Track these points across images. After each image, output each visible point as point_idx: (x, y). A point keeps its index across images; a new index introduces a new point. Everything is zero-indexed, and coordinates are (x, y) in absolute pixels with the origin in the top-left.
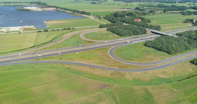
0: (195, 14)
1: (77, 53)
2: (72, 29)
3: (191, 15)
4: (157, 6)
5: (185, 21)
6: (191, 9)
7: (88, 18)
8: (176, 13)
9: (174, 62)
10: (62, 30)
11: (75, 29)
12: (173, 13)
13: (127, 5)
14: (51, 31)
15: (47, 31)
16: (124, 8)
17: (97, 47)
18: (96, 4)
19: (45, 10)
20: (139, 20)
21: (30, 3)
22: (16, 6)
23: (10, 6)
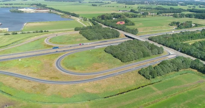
0: (187, 17)
1: (20, 60)
2: (45, 31)
3: (184, 17)
4: (155, 8)
5: (171, 24)
6: (188, 11)
7: (74, 19)
8: (169, 15)
9: (119, 73)
10: (34, 32)
11: (48, 31)
12: (166, 15)
13: (126, 7)
14: (21, 33)
15: (16, 34)
16: (120, 10)
17: (50, 53)
18: (96, 6)
19: (38, 12)
20: (122, 23)
21: (30, 5)
22: (15, 7)
23: (8, 7)
